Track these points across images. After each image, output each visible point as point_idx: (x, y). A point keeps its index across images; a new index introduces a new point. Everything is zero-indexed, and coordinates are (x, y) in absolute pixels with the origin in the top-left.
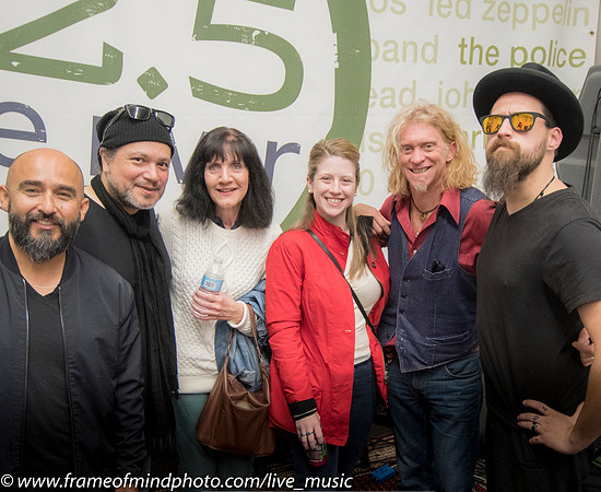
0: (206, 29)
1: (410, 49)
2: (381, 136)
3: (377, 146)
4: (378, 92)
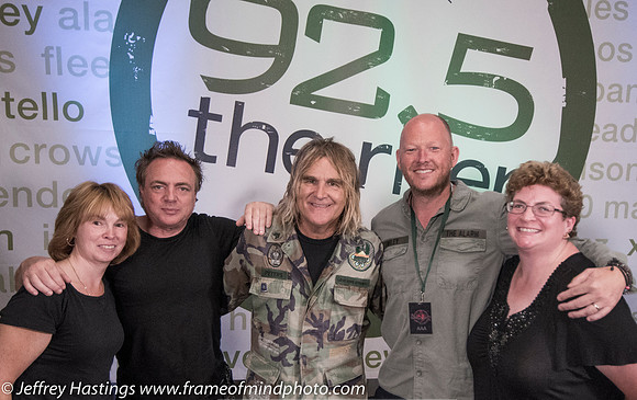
0: (456, 76)
1: (634, 91)
2: (602, 166)
3: (596, 175)
4: (601, 128)
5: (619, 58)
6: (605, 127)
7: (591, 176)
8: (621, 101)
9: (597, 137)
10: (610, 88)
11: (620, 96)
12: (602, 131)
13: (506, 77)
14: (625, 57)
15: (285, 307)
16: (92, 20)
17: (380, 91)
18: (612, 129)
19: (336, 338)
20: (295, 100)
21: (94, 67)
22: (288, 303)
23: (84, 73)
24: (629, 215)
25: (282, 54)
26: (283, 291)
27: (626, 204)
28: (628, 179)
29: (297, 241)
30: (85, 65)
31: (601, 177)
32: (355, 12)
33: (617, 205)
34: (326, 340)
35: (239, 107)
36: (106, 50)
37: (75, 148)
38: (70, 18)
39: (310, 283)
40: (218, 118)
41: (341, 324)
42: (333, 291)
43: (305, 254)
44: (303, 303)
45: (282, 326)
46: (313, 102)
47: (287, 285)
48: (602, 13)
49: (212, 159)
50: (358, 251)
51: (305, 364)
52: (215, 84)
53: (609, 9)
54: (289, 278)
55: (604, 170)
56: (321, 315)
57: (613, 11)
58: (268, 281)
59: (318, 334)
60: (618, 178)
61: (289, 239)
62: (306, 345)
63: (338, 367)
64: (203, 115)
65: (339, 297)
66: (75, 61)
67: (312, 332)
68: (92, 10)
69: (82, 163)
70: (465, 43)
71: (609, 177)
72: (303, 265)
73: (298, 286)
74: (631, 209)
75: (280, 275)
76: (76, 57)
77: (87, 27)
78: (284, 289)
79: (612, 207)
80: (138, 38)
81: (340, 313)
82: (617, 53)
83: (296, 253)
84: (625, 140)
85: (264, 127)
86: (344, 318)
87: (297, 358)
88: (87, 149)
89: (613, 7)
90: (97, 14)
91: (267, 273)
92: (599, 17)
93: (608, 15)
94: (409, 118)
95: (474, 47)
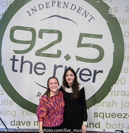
0: (80, 45)
3: (126, 71)
9: (125, 60)
12: (127, 58)
13: (95, 44)
32: (51, 30)
46: (41, 55)
49: (16, 71)
64: (14, 60)
89: (128, 21)
92: (123, 24)
93: (126, 23)
94: (68, 58)
95: (85, 36)
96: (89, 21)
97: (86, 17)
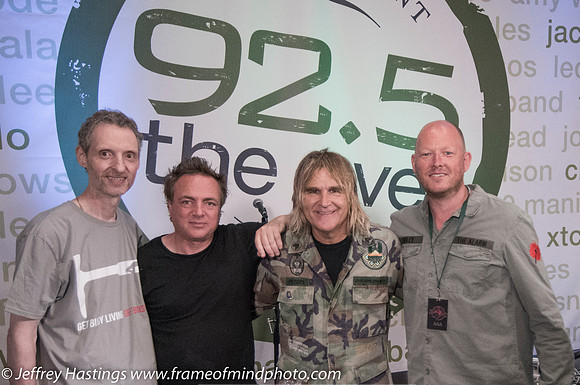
0: (389, 93)
1: (540, 102)
2: (519, 169)
3: (516, 177)
4: (516, 135)
5: (526, 73)
6: (520, 134)
7: (511, 178)
8: (530, 111)
9: (513, 143)
10: (521, 100)
11: (529, 107)
12: (517, 138)
13: (432, 93)
14: (530, 72)
15: (309, 311)
16: (35, 48)
17: (322, 109)
18: (524, 136)
19: (361, 336)
20: (242, 120)
21: (38, 95)
22: (311, 308)
23: (28, 101)
24: (546, 211)
25: (228, 77)
26: (306, 296)
27: (542, 201)
28: (541, 179)
29: (315, 249)
30: (29, 92)
31: (520, 178)
32: (294, 36)
33: (535, 203)
34: (350, 339)
35: (188, 130)
36: (50, 77)
37: (22, 177)
38: (12, 47)
39: (331, 286)
40: (168, 140)
41: (364, 322)
42: (351, 291)
43: (323, 259)
44: (325, 306)
45: (309, 329)
46: (260, 122)
47: (310, 290)
48: (509, 35)
50: (371, 251)
51: (333, 362)
52: (162, 107)
53: (514, 31)
54: (311, 284)
55: (522, 172)
56: (344, 316)
57: (518, 33)
58: (292, 289)
59: (342, 334)
60: (534, 178)
61: (308, 247)
62: (333, 344)
63: (365, 364)
64: (153, 137)
65: (357, 297)
66: (19, 89)
67: (336, 332)
68: (34, 39)
69: (29, 190)
70: (394, 63)
71: (527, 178)
72: (321, 270)
73: (320, 291)
74: (547, 206)
75: (303, 282)
76: (18, 85)
77: (29, 54)
78: (307, 295)
79: (531, 205)
80: (84, 65)
81: (362, 312)
82: (524, 69)
83: (314, 260)
84: (537, 145)
85: (214, 147)
86: (367, 316)
87: (325, 358)
88: (35, 177)
89: (517, 29)
90: (40, 42)
91: (291, 282)
92: (506, 38)
93: (514, 36)
94: (350, 133)
95: (403, 67)
96: (415, 18)
97: (404, 4)
